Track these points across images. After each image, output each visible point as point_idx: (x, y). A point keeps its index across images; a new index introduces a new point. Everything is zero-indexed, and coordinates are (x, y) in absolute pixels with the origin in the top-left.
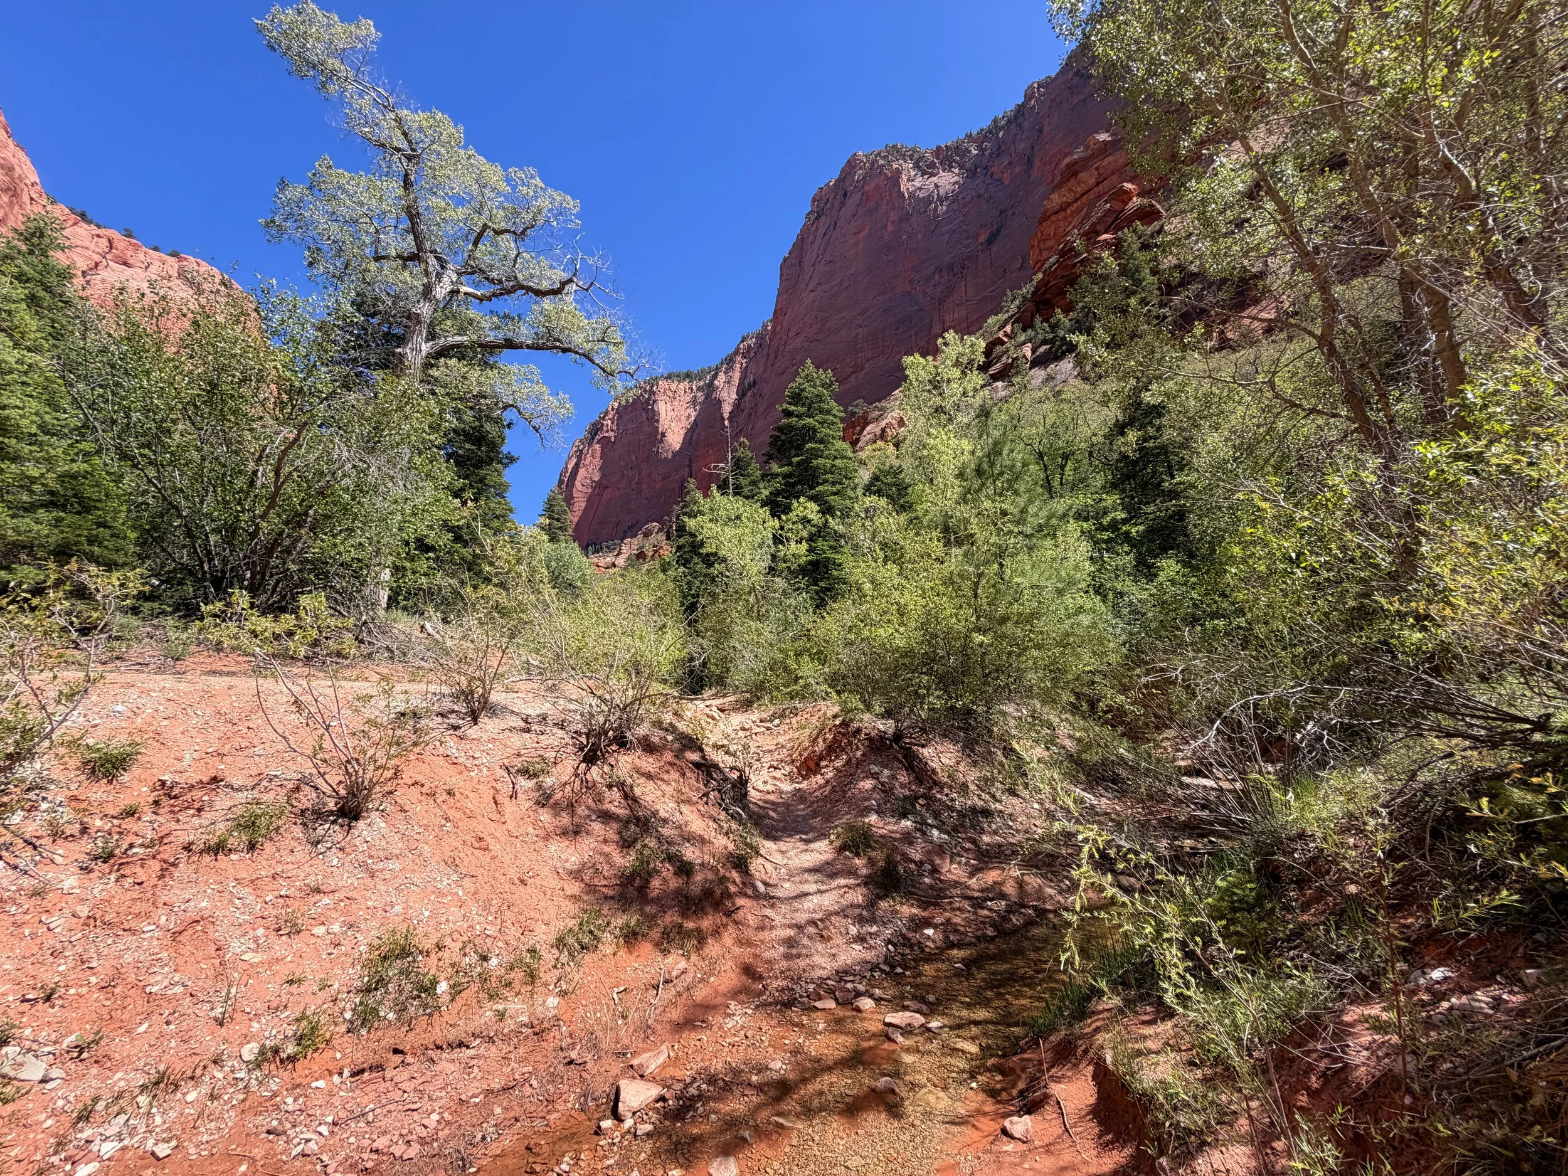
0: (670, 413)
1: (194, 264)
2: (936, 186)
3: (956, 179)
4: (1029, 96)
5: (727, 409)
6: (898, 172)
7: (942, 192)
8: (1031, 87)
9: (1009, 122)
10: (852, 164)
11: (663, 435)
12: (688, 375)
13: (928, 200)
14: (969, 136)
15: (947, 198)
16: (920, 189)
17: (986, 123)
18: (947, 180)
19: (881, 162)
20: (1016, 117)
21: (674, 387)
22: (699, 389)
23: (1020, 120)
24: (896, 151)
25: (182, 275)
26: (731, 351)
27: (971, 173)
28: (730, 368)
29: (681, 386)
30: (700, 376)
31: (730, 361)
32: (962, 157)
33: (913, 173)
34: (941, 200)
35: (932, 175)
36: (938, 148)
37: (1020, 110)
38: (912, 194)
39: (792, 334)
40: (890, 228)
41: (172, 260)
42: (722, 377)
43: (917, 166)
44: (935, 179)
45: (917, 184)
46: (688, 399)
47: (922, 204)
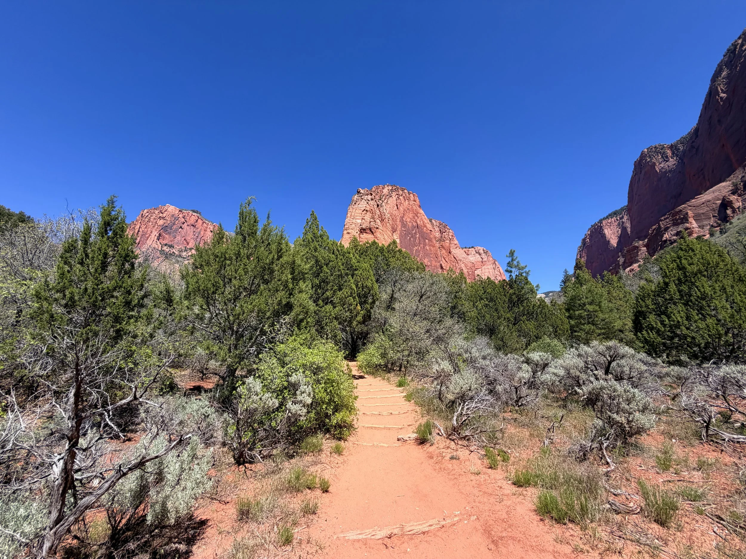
0: (610, 232)
2: (668, 166)
3: (675, 162)
5: (629, 230)
10: (642, 155)
11: (609, 241)
12: (615, 213)
13: (666, 172)
15: (672, 171)
16: (663, 168)
18: (672, 163)
22: (620, 219)
24: (656, 150)
29: (613, 220)
33: (660, 161)
34: (670, 171)
35: (667, 161)
36: (672, 145)
43: (662, 157)
44: (668, 163)
45: (662, 165)
46: (616, 224)
47: (664, 173)
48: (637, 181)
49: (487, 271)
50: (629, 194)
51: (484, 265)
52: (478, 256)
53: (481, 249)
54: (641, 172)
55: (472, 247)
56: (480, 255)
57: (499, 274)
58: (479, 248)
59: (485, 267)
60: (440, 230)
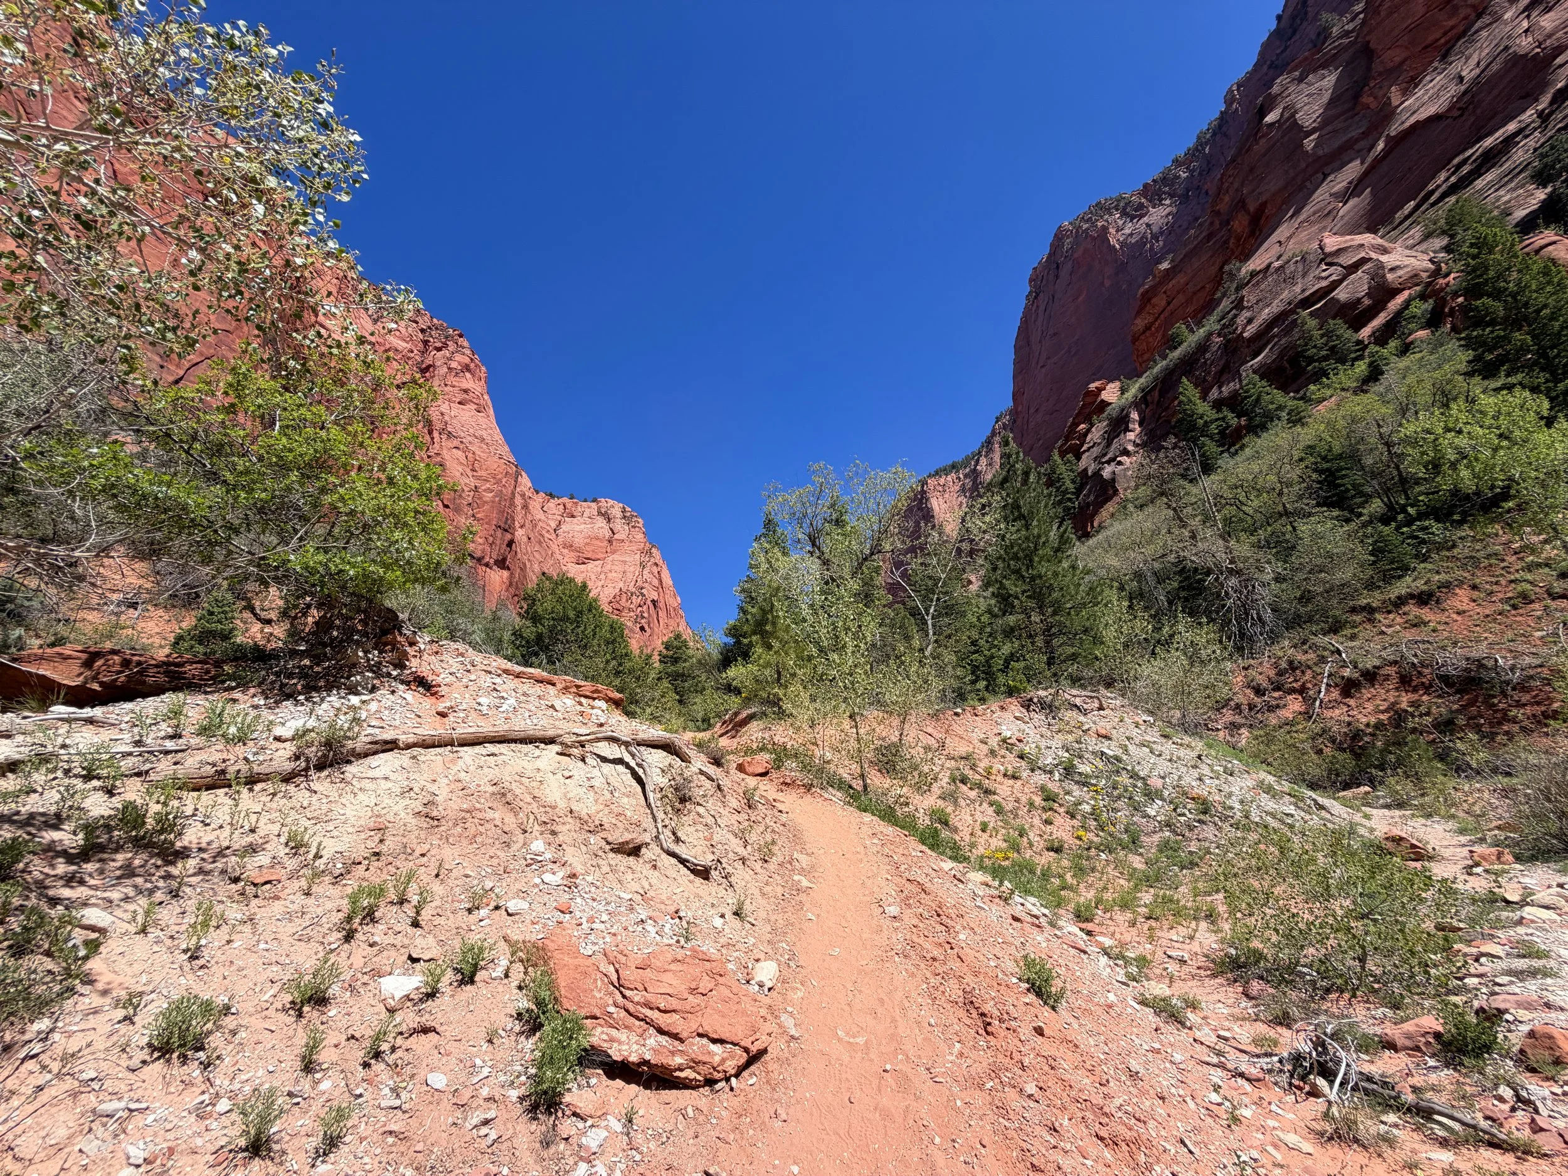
0: (944, 506)
1: (606, 503)
2: (1148, 225)
3: (1168, 210)
4: (1229, 100)
6: (1105, 229)
7: (1155, 229)
8: (1230, 91)
9: (1214, 134)
10: (1059, 237)
12: (954, 467)
13: (1142, 242)
14: (1177, 162)
15: (1162, 233)
16: (1131, 235)
17: (1191, 142)
18: (1158, 215)
19: (1085, 226)
20: (1220, 126)
21: (942, 481)
22: (966, 476)
23: (1224, 129)
24: (1103, 208)
25: (600, 513)
26: (989, 433)
27: (1184, 198)
28: (990, 450)
29: (949, 478)
30: (965, 463)
31: (989, 442)
32: (1171, 185)
33: (1120, 222)
34: (1155, 237)
35: (1141, 217)
36: (1146, 186)
37: (1224, 118)
38: (1123, 244)
39: (1032, 410)
40: (1107, 283)
41: (594, 505)
42: (983, 461)
43: (1124, 214)
44: (1145, 219)
45: (1127, 231)
46: (957, 488)
47: (1136, 249)
48: (1042, 308)
49: (619, 568)
50: (1017, 348)
51: (613, 552)
52: (601, 522)
53: (616, 508)
54: (1057, 277)
55: (594, 500)
56: (609, 520)
57: (656, 582)
58: (611, 502)
59: (616, 557)
60: (426, 343)
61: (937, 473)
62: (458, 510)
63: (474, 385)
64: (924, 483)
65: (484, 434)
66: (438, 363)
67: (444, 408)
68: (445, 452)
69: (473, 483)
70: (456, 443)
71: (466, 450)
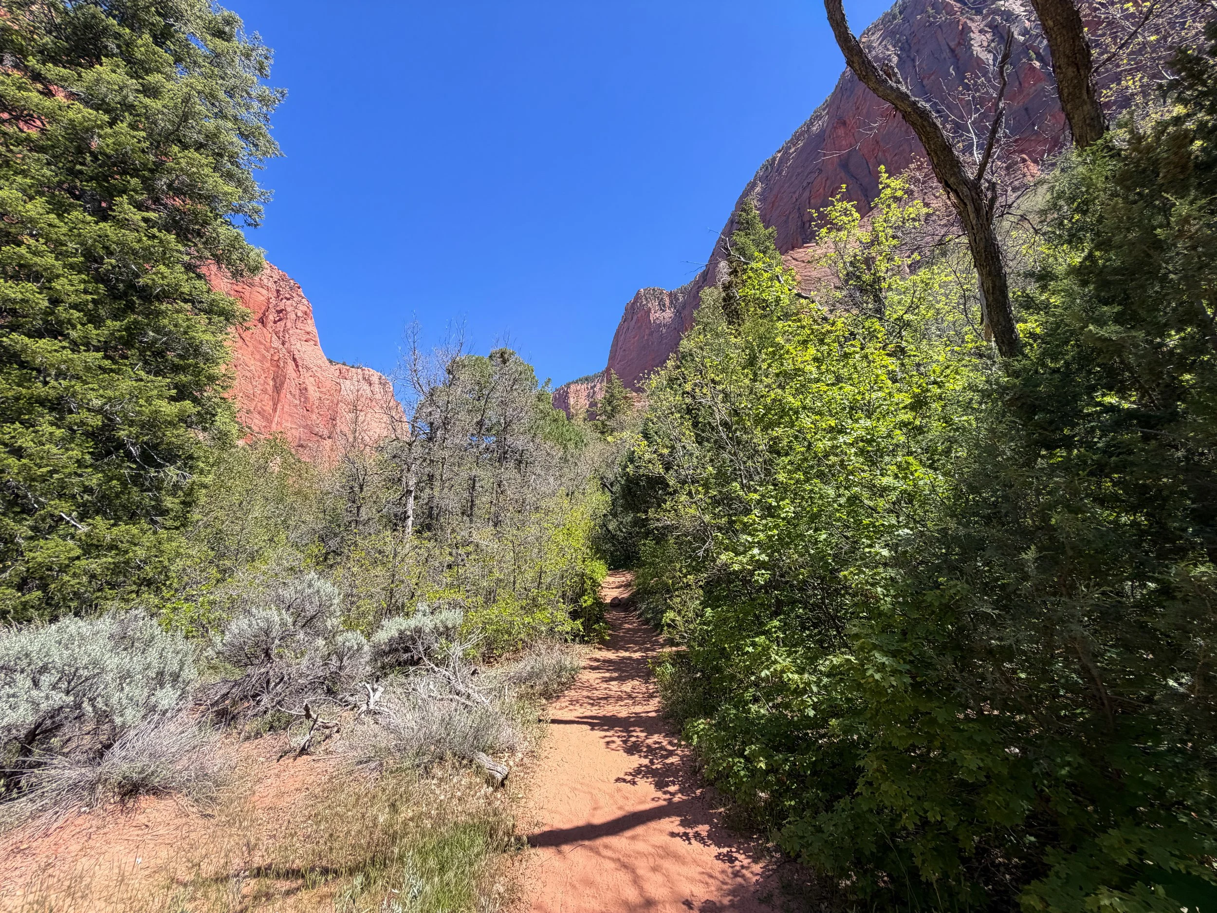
1: (368, 371)
2: (664, 318)
3: (671, 315)
6: (651, 309)
7: (665, 322)
10: (636, 298)
12: (587, 380)
14: (681, 291)
15: (666, 326)
16: (657, 319)
21: (579, 387)
22: (590, 389)
24: (653, 295)
25: (364, 378)
29: (583, 387)
30: (592, 380)
32: (676, 301)
33: (657, 309)
35: (663, 311)
38: (654, 322)
40: (646, 337)
41: (360, 372)
43: (659, 304)
45: (657, 315)
46: (586, 393)
47: (658, 326)
48: (624, 330)
52: (365, 385)
53: (375, 376)
54: (632, 317)
55: (360, 369)
56: (370, 385)
58: (372, 371)
60: (278, 291)
61: (577, 382)
62: (312, 412)
63: (311, 326)
64: (568, 386)
65: (319, 362)
66: (289, 309)
67: (298, 346)
68: (307, 381)
69: (318, 395)
70: (310, 373)
71: (314, 376)
